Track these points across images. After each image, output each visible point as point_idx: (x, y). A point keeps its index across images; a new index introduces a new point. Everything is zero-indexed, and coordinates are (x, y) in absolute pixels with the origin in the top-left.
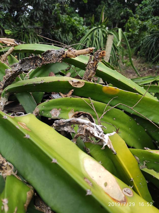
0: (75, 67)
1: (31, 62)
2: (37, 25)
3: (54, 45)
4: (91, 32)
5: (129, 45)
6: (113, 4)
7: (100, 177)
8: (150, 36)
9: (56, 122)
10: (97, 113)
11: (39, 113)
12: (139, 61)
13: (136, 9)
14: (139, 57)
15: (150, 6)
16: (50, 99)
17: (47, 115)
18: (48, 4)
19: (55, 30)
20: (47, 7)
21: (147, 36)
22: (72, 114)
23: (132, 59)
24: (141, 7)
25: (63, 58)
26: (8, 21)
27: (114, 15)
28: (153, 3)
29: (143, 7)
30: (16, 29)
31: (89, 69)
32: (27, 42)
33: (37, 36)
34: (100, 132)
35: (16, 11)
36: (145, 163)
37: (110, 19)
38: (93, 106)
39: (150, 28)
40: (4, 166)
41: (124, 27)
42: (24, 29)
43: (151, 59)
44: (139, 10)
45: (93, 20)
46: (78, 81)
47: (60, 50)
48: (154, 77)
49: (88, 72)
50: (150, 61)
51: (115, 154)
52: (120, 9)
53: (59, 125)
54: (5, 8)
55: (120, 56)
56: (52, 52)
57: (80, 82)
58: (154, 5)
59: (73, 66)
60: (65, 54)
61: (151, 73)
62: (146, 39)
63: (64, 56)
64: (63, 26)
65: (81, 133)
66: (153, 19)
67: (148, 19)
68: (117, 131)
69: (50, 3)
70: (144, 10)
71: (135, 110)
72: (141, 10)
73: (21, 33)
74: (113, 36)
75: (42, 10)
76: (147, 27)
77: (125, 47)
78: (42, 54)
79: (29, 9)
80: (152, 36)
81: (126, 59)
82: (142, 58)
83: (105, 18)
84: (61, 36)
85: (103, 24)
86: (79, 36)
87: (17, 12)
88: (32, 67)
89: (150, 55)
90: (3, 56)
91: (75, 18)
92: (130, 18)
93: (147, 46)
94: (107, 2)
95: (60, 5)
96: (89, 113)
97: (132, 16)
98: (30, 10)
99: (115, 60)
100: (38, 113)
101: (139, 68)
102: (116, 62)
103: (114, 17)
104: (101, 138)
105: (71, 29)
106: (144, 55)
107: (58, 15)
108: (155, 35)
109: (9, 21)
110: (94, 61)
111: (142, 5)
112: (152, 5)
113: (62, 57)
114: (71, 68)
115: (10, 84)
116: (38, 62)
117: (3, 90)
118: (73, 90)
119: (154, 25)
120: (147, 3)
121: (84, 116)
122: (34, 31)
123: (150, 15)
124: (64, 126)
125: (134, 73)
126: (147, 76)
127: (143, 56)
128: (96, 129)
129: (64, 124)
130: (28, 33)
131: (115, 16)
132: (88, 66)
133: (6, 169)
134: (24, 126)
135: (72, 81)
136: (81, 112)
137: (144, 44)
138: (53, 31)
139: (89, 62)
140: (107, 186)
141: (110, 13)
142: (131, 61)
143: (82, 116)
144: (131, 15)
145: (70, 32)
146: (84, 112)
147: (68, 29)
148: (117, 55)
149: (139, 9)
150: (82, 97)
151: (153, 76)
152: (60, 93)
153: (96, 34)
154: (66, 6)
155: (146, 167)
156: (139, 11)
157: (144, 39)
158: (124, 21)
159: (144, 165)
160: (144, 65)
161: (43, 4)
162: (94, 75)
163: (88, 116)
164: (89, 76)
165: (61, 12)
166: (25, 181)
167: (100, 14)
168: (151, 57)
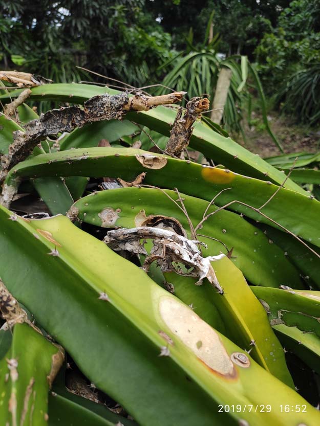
0: (148, 129)
1: (63, 117)
2: (77, 47)
3: (110, 87)
4: (187, 62)
5: (262, 90)
6: (232, 8)
7: (189, 331)
8: (305, 73)
9: (110, 233)
10: (189, 219)
11: (78, 216)
12: (282, 122)
13: (279, 18)
14: (283, 114)
15: (306, 10)
16: (99, 189)
17: (93, 220)
18: (100, 5)
19: (113, 57)
20: (98, 11)
21: (300, 71)
22: (143, 220)
23: (269, 118)
24: (288, 13)
25: (126, 110)
26: (18, 38)
27: (232, 29)
28: (313, 7)
29: (293, 14)
30: (35, 54)
31: (176, 135)
32: (56, 80)
33: (77, 69)
34: (194, 253)
35: (35, 18)
36: (280, 314)
37: (225, 38)
38: (182, 204)
39: (306, 56)
40: (11, 307)
41: (254, 53)
42: (51, 54)
43: (308, 119)
44: (284, 19)
45: (190, 38)
46: (154, 157)
47: (119, 96)
48: (313, 154)
49: (175, 139)
50: (305, 123)
51: (220, 293)
52: (246, 17)
53: (116, 239)
54: (13, 11)
55: (244, 111)
56: (104, 99)
57: (159, 159)
58: (315, 10)
59: (145, 128)
60: (130, 103)
61: (307, 145)
62: (298, 77)
63: (127, 107)
64: (129, 49)
65: (158, 255)
66: (312, 37)
67: (301, 38)
68: (229, 255)
69: (104, 4)
70: (294, 19)
71: (264, 215)
72: (289, 20)
73: (45, 63)
74: (229, 71)
75: (88, 18)
76: (300, 54)
77: (255, 93)
78: (85, 103)
79: (62, 15)
80: (309, 71)
81: (256, 117)
82: (289, 116)
83: (214, 34)
84: (125, 70)
85: (211, 47)
86: (161, 70)
87: (37, 21)
88: (65, 127)
89: (305, 111)
90: (8, 105)
91: (153, 34)
92: (267, 35)
93: (300, 92)
94: (220, 3)
95: (126, 9)
96: (174, 219)
97: (269, 32)
98: (63, 18)
99: (235, 119)
100: (76, 216)
101: (283, 136)
102: (235, 123)
103: (234, 32)
104: (195, 263)
105: (145, 56)
106: (293, 109)
107: (120, 27)
108: (316, 71)
109: (21, 39)
110: (185, 118)
111: (291, 10)
112: (311, 9)
113: (124, 109)
114: (142, 132)
115: (22, 160)
116: (77, 119)
117: (8, 171)
118: (144, 174)
119: (314, 50)
120: (301, 5)
121: (164, 223)
122: (71, 59)
123: (306, 30)
124: (125, 241)
125: (273, 146)
126: (299, 152)
127: (292, 112)
128: (186, 248)
129: (126, 237)
130: (58, 62)
131: (236, 31)
132: (174, 127)
133: (14, 312)
134: (48, 236)
135: (143, 157)
136: (160, 216)
137: (293, 88)
138: (109, 59)
139: (176, 121)
140: (202, 348)
141: (225, 26)
142: (265, 121)
143: (161, 225)
144: (268, 30)
145: (144, 63)
146: (165, 215)
147: (140, 56)
148: (239, 109)
149: (286, 18)
150: (161, 188)
151: (311, 152)
152: (119, 178)
153: (197, 67)
154: (136, 10)
155: (283, 322)
156: (285, 23)
157: (292, 78)
158: (253, 42)
159: (280, 317)
160: (292, 129)
161: (90, 5)
162: (187, 145)
163: (172, 223)
164: (177, 147)
165: (126, 22)
166: (49, 336)
167: (204, 27)
168: (307, 114)
